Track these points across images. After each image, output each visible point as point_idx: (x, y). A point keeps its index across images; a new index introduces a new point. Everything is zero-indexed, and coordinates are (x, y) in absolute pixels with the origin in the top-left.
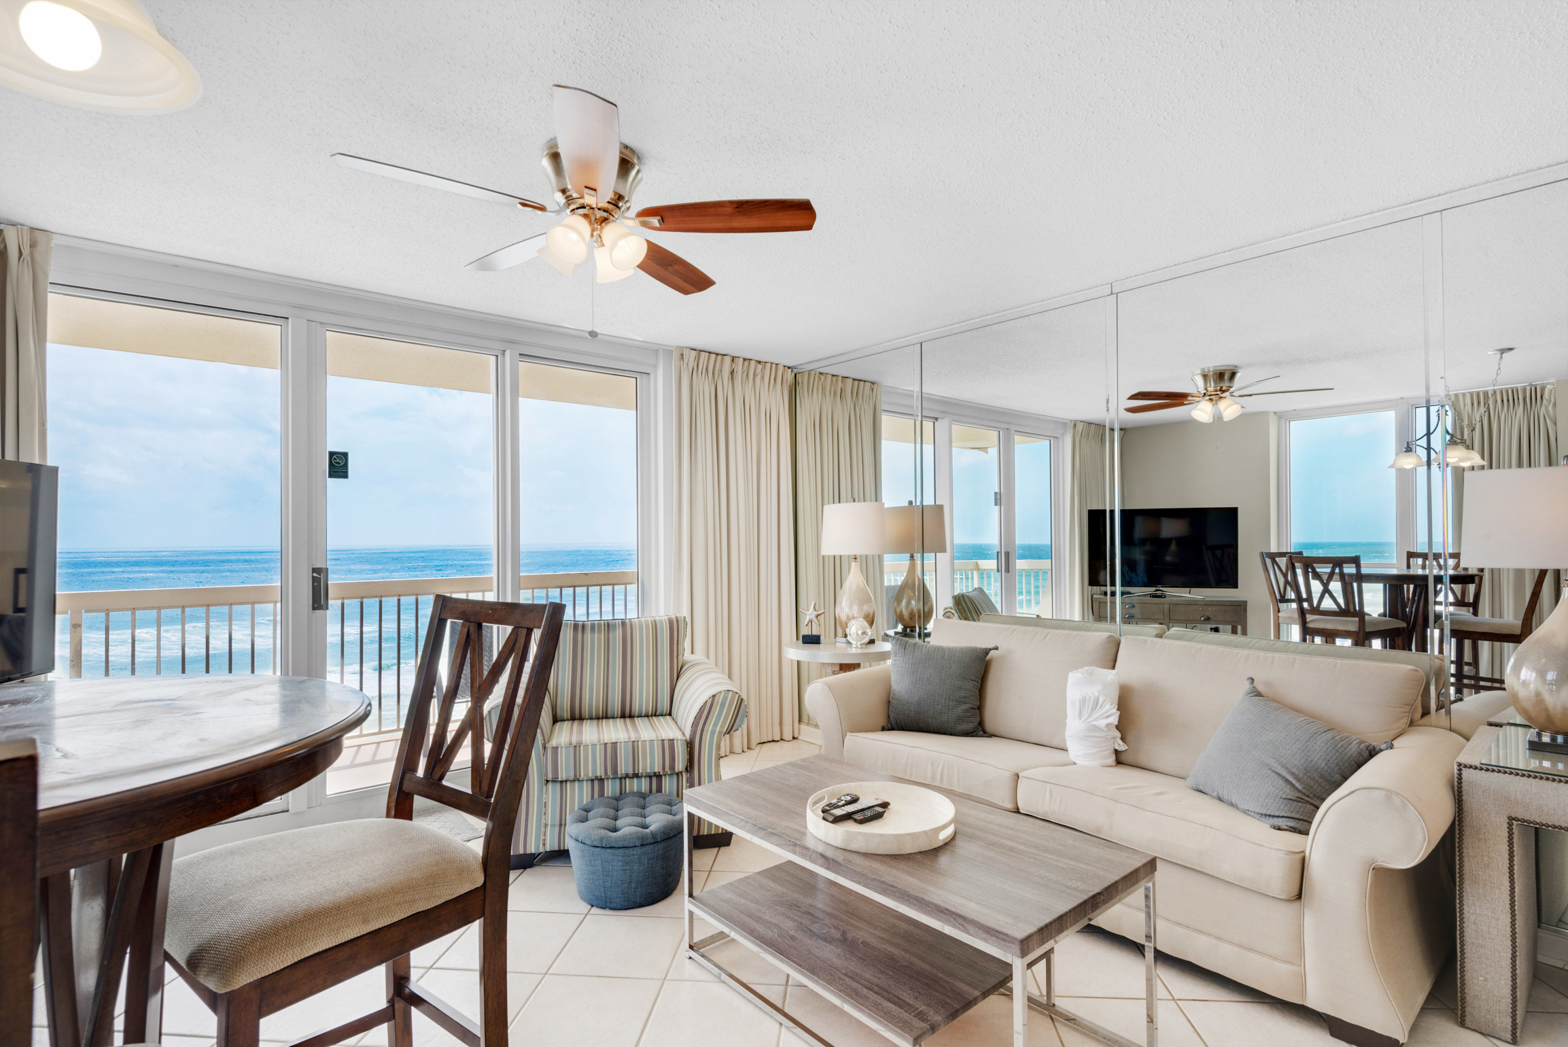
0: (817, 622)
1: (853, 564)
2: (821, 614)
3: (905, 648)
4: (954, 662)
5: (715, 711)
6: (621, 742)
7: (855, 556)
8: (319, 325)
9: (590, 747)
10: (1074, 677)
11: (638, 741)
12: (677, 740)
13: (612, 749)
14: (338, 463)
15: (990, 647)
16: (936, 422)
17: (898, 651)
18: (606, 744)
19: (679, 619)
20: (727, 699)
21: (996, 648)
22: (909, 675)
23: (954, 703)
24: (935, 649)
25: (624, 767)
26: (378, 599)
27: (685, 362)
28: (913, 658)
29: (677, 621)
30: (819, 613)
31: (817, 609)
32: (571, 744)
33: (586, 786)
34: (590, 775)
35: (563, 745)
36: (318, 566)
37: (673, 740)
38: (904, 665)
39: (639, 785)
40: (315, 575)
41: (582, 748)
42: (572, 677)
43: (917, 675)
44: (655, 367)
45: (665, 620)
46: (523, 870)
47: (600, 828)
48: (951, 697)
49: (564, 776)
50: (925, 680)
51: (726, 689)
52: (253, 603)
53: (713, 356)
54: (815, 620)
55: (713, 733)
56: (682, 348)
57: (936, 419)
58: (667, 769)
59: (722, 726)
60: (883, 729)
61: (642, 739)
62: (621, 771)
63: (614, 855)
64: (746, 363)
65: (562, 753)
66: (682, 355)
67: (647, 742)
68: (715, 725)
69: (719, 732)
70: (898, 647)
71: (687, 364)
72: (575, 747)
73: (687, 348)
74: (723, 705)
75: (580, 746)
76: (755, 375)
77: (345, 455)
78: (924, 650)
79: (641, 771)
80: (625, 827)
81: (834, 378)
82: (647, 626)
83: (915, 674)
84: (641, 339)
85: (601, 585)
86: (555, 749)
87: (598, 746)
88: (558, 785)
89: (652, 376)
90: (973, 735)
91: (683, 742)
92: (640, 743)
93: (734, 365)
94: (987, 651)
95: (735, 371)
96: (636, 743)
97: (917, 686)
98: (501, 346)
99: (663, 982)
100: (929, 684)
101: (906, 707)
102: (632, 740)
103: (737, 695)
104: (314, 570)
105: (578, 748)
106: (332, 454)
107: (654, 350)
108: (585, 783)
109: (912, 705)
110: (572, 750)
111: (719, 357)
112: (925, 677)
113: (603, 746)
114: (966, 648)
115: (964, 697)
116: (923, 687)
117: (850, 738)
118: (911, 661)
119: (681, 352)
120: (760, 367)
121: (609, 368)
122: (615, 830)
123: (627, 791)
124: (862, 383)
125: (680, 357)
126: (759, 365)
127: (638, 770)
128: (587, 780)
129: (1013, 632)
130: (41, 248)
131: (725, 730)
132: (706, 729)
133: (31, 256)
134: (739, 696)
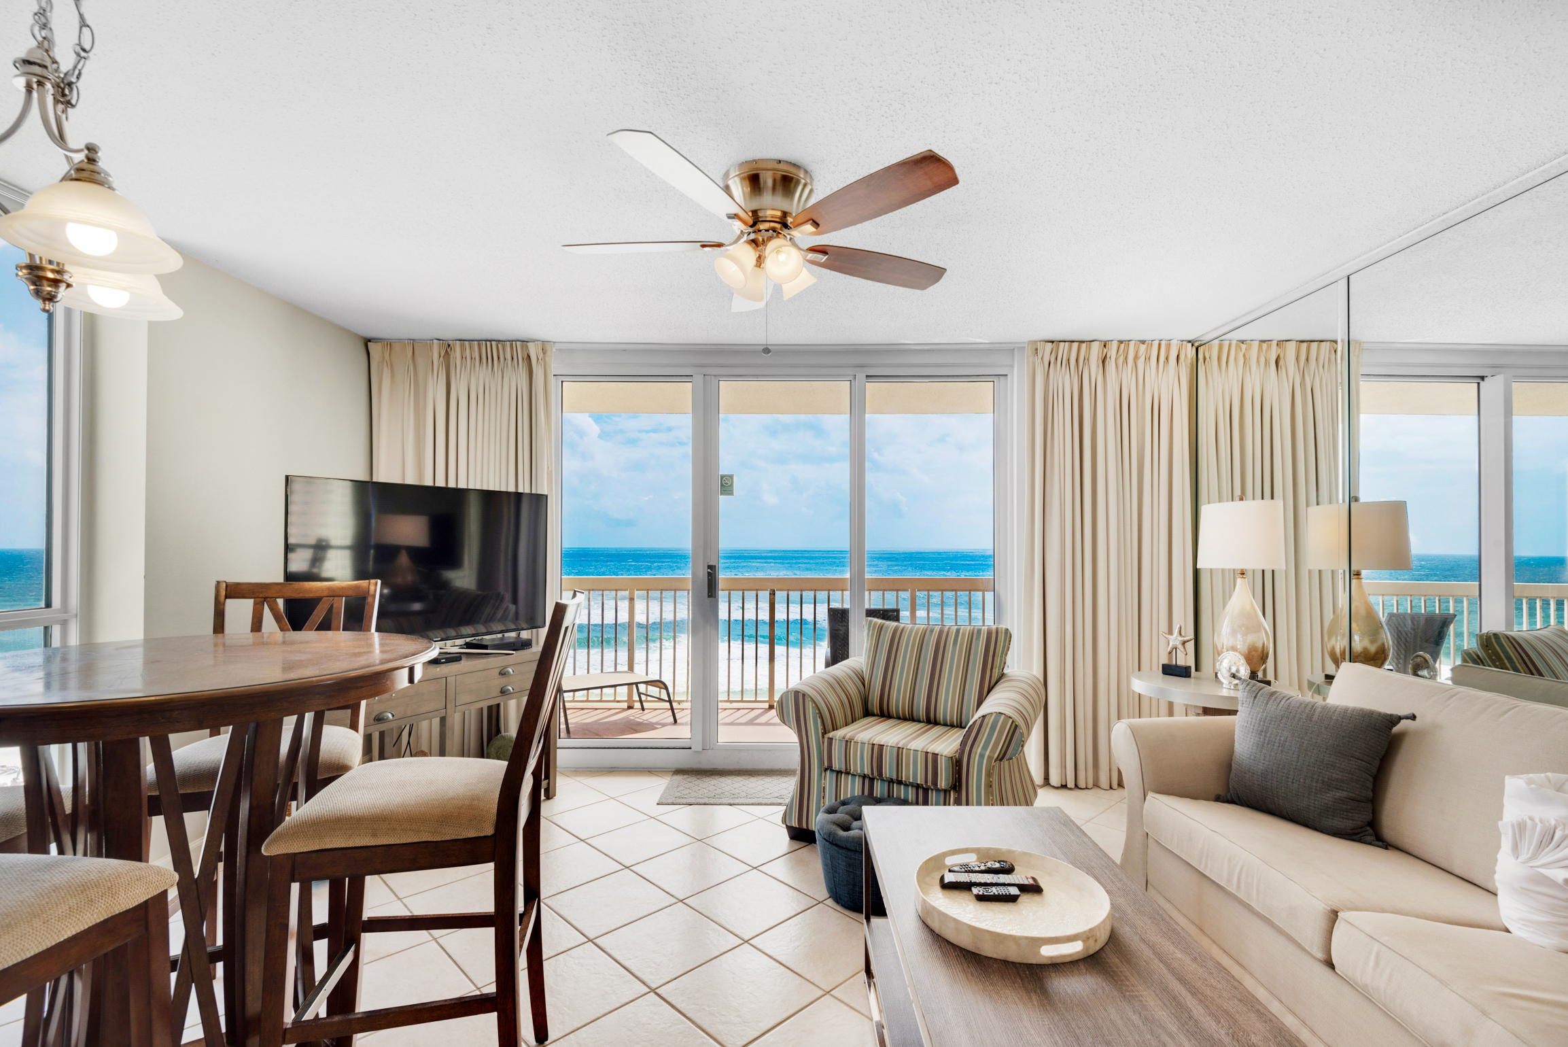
0: (1182, 650)
1: (1239, 581)
2: (1188, 641)
3: (1255, 697)
4: (1326, 728)
5: (984, 733)
6: (887, 746)
7: (1242, 570)
8: (713, 377)
9: (859, 744)
10: (1513, 784)
11: (903, 748)
12: (942, 755)
13: (878, 751)
14: (727, 484)
15: (1401, 713)
16: (1482, 383)
17: (1245, 699)
18: (873, 745)
19: (999, 630)
20: (998, 722)
21: (1413, 717)
22: (1254, 734)
23: (1319, 785)
24: (1301, 704)
25: (888, 771)
26: (786, 592)
27: (1040, 356)
28: (1263, 712)
29: (997, 633)
30: (1185, 639)
31: (1183, 634)
32: (844, 738)
33: (858, 781)
34: (859, 772)
35: (837, 738)
36: (712, 563)
37: (937, 755)
38: (1250, 720)
39: (906, 793)
40: (709, 570)
41: (852, 743)
42: (883, 676)
43: (1265, 736)
44: (1012, 366)
45: (984, 630)
46: (806, 844)
47: (834, 823)
48: (1315, 776)
49: (837, 767)
50: (1277, 744)
51: (998, 711)
52: (675, 590)
53: (1075, 345)
54: (1180, 647)
55: (982, 756)
56: (1036, 342)
57: (1483, 378)
58: (930, 783)
59: (993, 751)
60: (1218, 799)
61: (908, 748)
62: (886, 774)
63: (838, 853)
64: (1122, 346)
65: (835, 745)
66: (1037, 349)
67: (912, 751)
68: (985, 748)
69: (989, 757)
70: (1246, 694)
71: (1042, 358)
72: (847, 741)
73: (1041, 341)
74: (993, 728)
75: (851, 742)
76: (1136, 358)
77: (731, 477)
78: (1282, 703)
79: (904, 779)
80: (856, 829)
81: (1265, 346)
82: (964, 634)
83: (1263, 734)
84: (987, 342)
85: (942, 591)
86: (831, 740)
87: (866, 745)
88: (834, 775)
89: (1009, 376)
90: (1354, 837)
91: (947, 759)
92: (904, 750)
93: (1105, 351)
94: (1394, 720)
95: (1108, 356)
96: (901, 750)
97: (1264, 751)
98: (850, 371)
99: (825, 994)
100: (1282, 751)
101: (1247, 776)
102: (899, 746)
103: (1011, 720)
104: (709, 567)
105: (849, 743)
106: (722, 477)
107: (1009, 350)
108: (857, 777)
109: (1255, 776)
110: (844, 743)
111: (1084, 345)
112: (1277, 741)
113: (871, 746)
114: (1354, 710)
115: (1337, 780)
116: (1273, 754)
117: (1151, 796)
118: (1259, 716)
119: (1034, 347)
120: (1143, 347)
121: (962, 376)
122: (847, 828)
123: (895, 796)
124: (1315, 345)
125: (1034, 352)
126: (1142, 345)
127: (902, 778)
128: (859, 776)
129: (1452, 697)
130: (548, 353)
131: (996, 756)
132: (974, 750)
133: (544, 359)
134: (1013, 722)
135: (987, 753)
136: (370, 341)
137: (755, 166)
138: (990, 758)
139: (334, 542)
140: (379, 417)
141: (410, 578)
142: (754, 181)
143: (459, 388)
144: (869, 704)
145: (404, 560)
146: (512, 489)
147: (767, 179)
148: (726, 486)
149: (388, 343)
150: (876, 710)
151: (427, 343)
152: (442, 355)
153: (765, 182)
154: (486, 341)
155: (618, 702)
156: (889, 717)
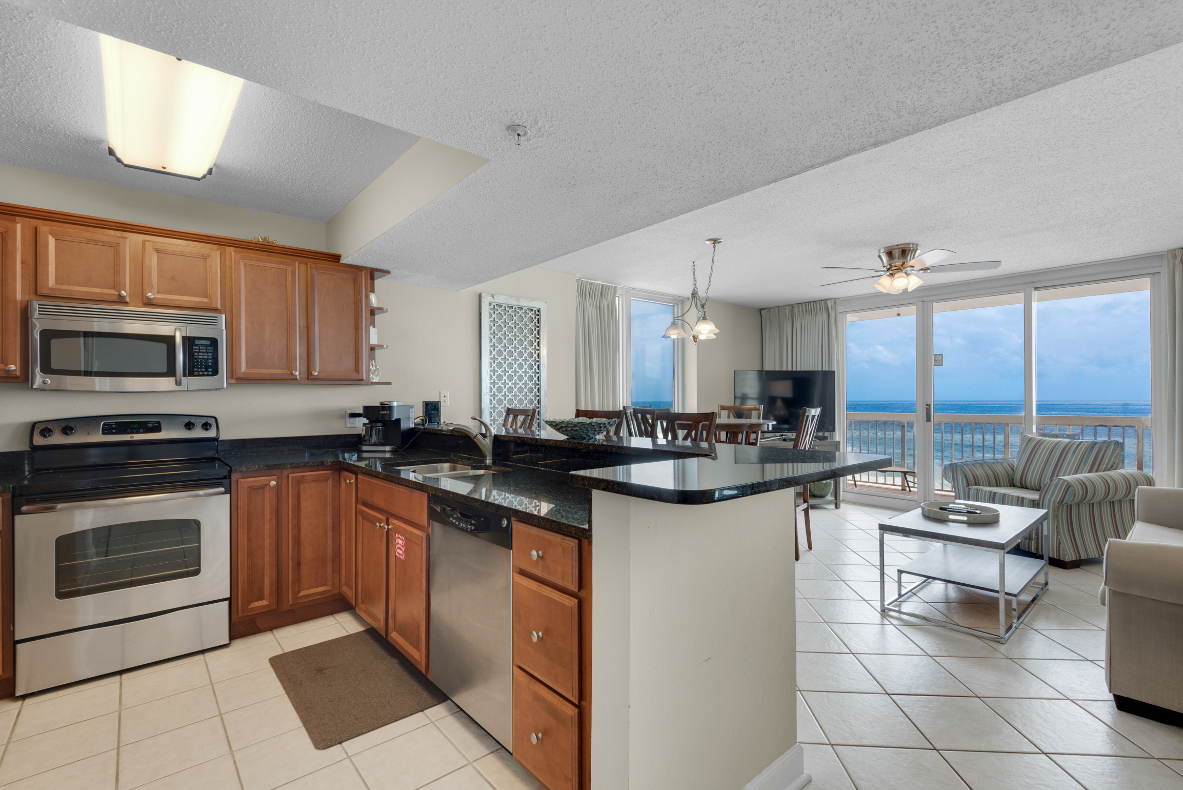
27: (1179, 259)
36: (928, 403)
40: (927, 407)
44: (1162, 266)
51: (1062, 478)
56: (1174, 250)
59: (1056, 498)
66: (1176, 255)
71: (1180, 261)
77: (941, 356)
89: (1161, 273)
98: (1022, 287)
104: (927, 405)
106: (935, 355)
107: (1157, 256)
119: (1174, 254)
125: (1174, 257)
130: (837, 304)
131: (1058, 500)
132: (1045, 497)
133: (835, 307)
134: (1068, 483)
135: (1053, 499)
136: (762, 310)
137: (889, 248)
138: (1054, 501)
139: (750, 396)
140: (765, 337)
141: (782, 412)
142: (890, 254)
143: (797, 325)
144: (1014, 480)
145: (779, 403)
146: (820, 369)
147: (897, 253)
148: (939, 360)
149: (768, 309)
150: (1018, 484)
151: (783, 307)
152: (790, 311)
153: (895, 256)
154: (808, 302)
155: (896, 485)
156: (1027, 488)
